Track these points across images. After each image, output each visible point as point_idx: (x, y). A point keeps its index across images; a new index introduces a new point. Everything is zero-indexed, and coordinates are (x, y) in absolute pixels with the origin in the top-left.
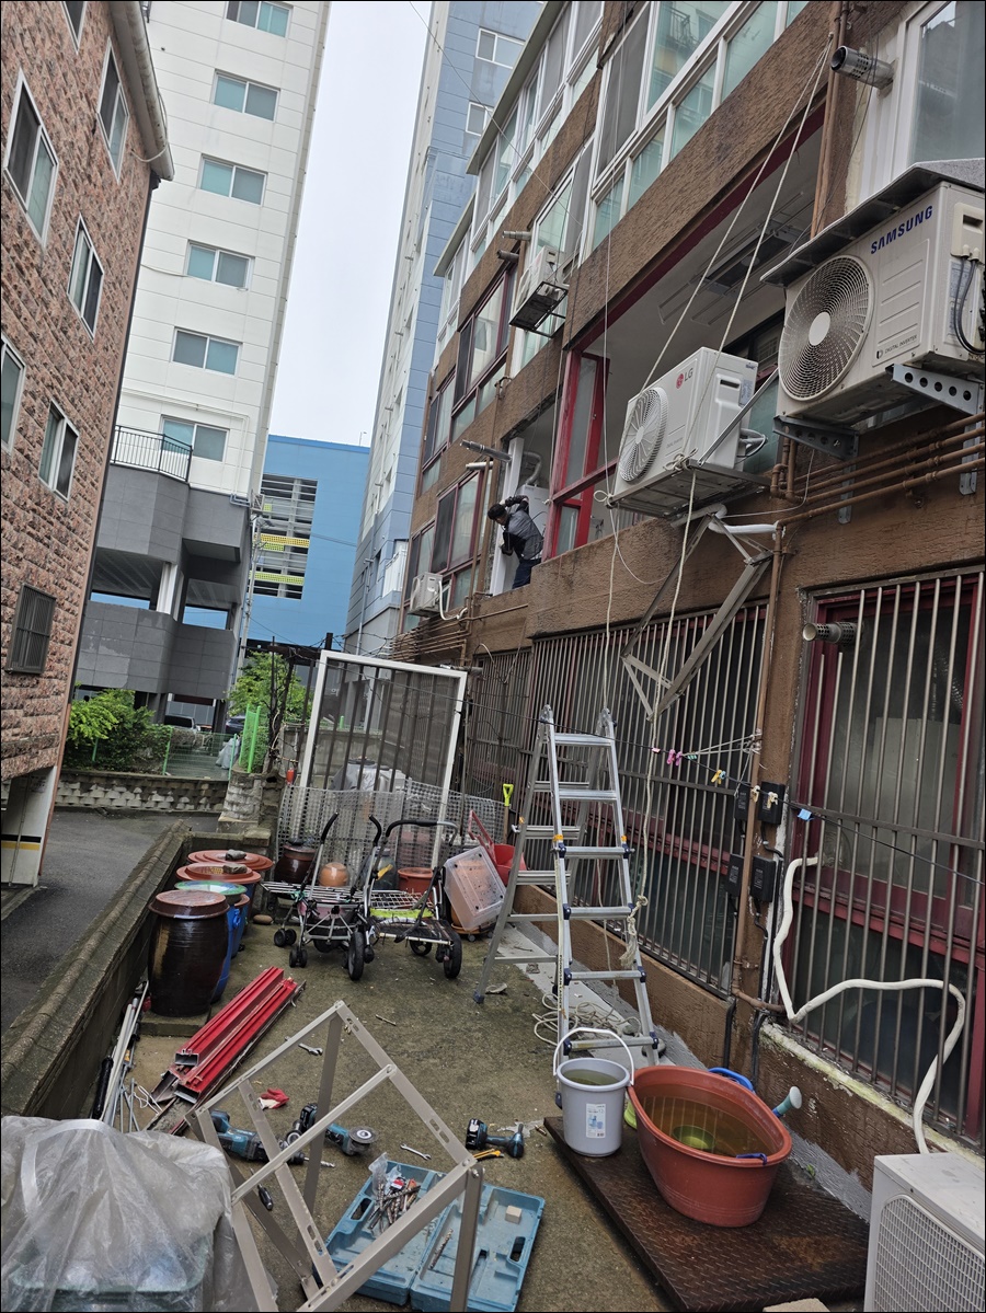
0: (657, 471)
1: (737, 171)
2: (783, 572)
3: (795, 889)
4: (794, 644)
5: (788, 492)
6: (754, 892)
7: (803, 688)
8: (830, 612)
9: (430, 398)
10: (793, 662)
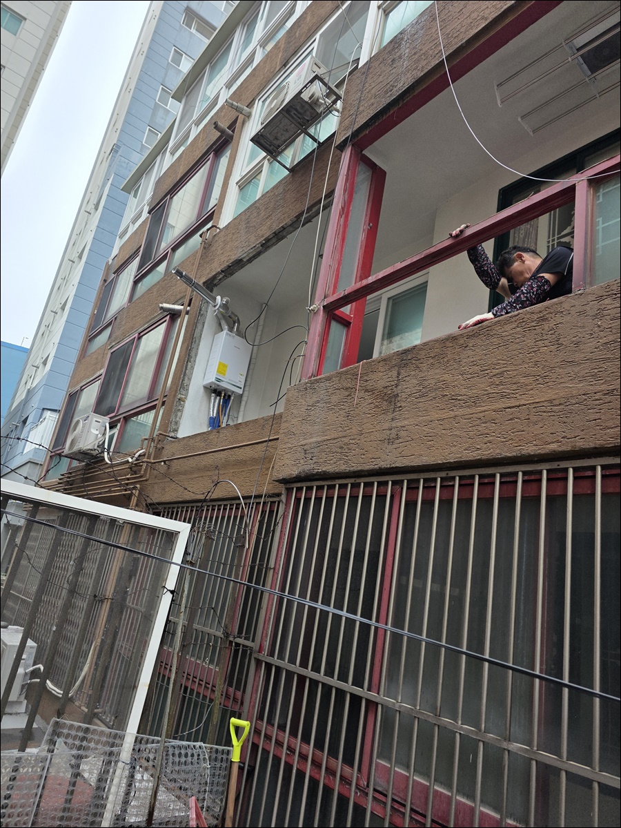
9: (105, 281)
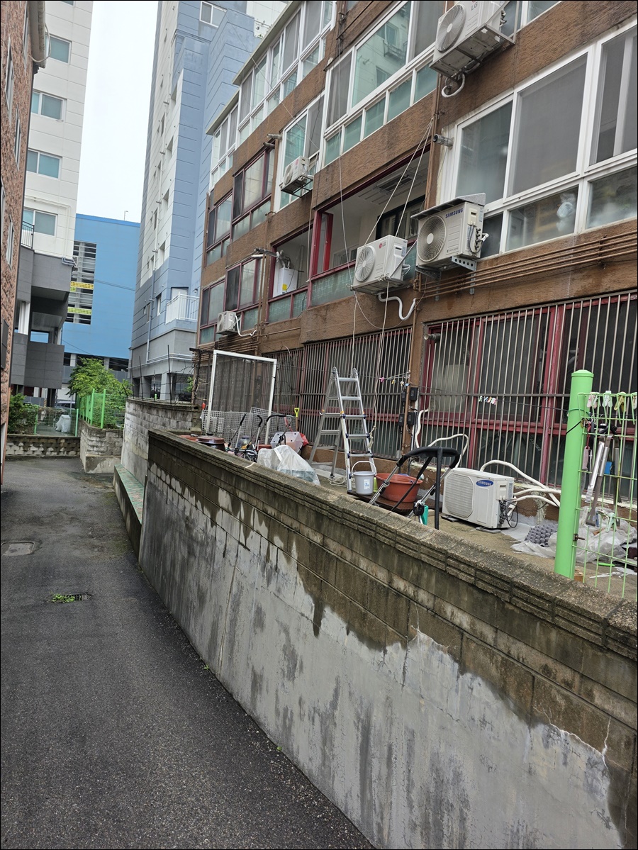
0: (372, 279)
1: (396, 156)
2: (417, 316)
3: (421, 420)
4: (421, 341)
5: (420, 289)
6: (408, 423)
7: (423, 358)
8: (432, 330)
9: (209, 208)
10: (421, 347)
